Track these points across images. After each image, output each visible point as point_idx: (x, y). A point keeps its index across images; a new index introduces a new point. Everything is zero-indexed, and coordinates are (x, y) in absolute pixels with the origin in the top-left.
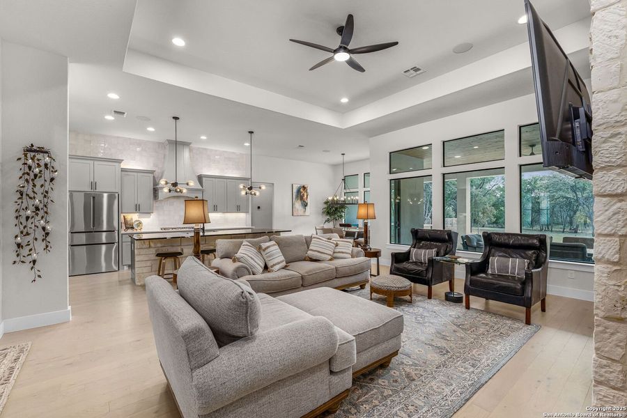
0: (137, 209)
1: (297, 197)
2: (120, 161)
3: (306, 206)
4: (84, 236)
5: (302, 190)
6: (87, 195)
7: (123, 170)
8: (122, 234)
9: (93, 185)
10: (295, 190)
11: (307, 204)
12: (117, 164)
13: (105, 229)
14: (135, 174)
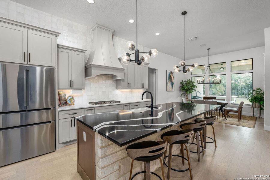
0: (71, 85)
1: (169, 78)
2: (57, 34)
3: (173, 85)
4: (18, 115)
5: (171, 75)
6: (21, 68)
7: (59, 46)
8: (59, 111)
9: (27, 56)
10: (168, 75)
11: (173, 83)
12: (53, 37)
13: (37, 106)
14: (70, 51)
